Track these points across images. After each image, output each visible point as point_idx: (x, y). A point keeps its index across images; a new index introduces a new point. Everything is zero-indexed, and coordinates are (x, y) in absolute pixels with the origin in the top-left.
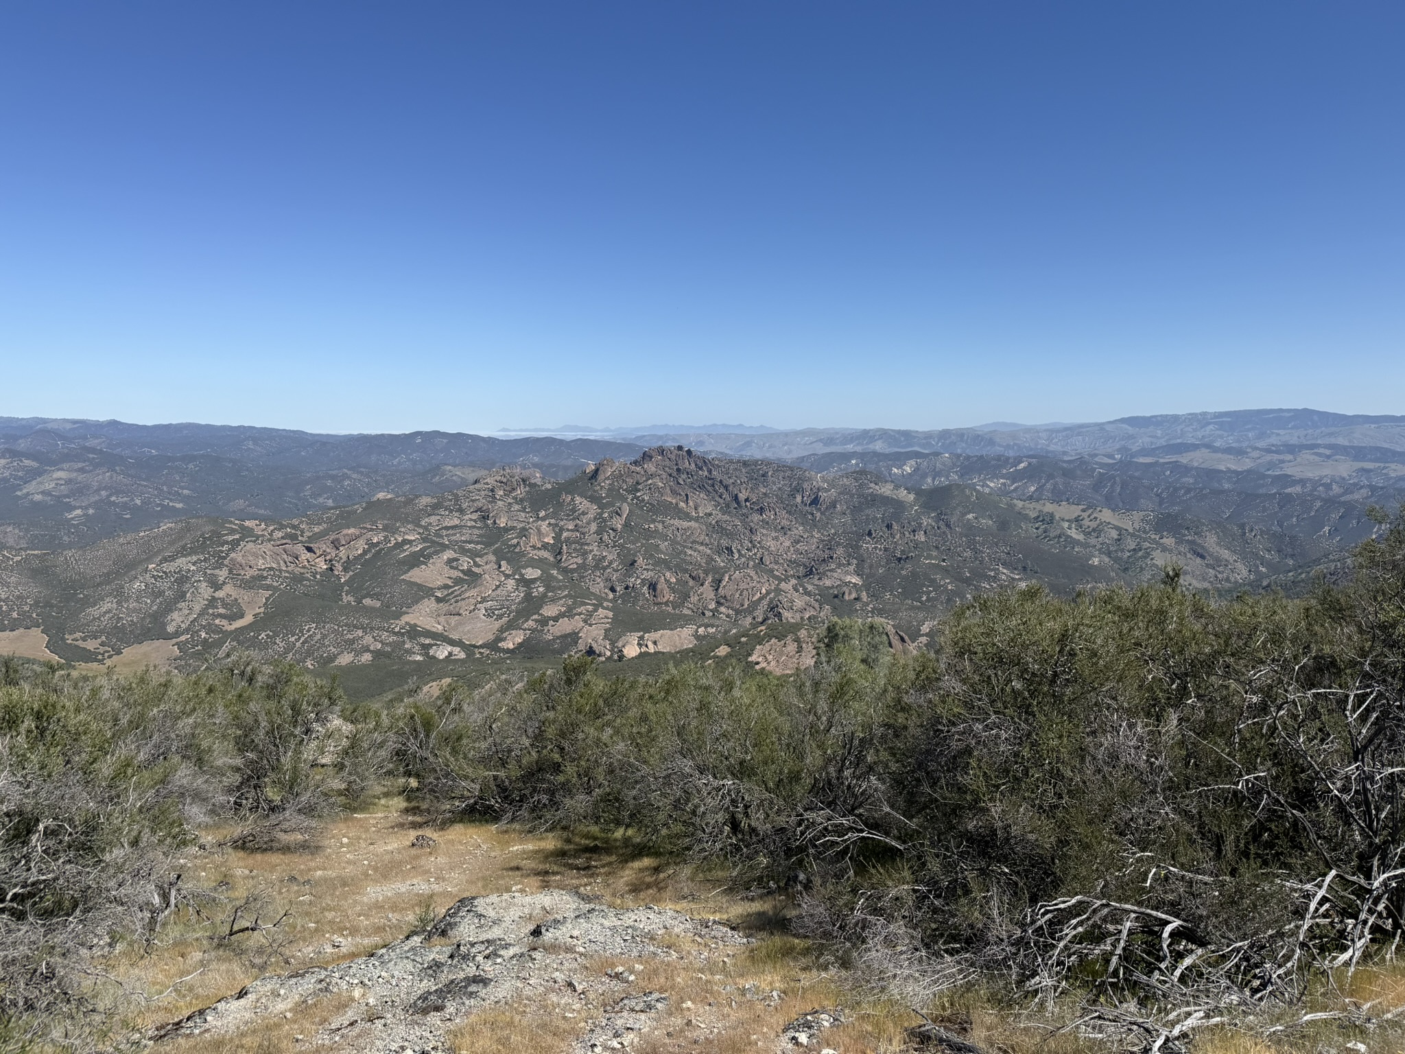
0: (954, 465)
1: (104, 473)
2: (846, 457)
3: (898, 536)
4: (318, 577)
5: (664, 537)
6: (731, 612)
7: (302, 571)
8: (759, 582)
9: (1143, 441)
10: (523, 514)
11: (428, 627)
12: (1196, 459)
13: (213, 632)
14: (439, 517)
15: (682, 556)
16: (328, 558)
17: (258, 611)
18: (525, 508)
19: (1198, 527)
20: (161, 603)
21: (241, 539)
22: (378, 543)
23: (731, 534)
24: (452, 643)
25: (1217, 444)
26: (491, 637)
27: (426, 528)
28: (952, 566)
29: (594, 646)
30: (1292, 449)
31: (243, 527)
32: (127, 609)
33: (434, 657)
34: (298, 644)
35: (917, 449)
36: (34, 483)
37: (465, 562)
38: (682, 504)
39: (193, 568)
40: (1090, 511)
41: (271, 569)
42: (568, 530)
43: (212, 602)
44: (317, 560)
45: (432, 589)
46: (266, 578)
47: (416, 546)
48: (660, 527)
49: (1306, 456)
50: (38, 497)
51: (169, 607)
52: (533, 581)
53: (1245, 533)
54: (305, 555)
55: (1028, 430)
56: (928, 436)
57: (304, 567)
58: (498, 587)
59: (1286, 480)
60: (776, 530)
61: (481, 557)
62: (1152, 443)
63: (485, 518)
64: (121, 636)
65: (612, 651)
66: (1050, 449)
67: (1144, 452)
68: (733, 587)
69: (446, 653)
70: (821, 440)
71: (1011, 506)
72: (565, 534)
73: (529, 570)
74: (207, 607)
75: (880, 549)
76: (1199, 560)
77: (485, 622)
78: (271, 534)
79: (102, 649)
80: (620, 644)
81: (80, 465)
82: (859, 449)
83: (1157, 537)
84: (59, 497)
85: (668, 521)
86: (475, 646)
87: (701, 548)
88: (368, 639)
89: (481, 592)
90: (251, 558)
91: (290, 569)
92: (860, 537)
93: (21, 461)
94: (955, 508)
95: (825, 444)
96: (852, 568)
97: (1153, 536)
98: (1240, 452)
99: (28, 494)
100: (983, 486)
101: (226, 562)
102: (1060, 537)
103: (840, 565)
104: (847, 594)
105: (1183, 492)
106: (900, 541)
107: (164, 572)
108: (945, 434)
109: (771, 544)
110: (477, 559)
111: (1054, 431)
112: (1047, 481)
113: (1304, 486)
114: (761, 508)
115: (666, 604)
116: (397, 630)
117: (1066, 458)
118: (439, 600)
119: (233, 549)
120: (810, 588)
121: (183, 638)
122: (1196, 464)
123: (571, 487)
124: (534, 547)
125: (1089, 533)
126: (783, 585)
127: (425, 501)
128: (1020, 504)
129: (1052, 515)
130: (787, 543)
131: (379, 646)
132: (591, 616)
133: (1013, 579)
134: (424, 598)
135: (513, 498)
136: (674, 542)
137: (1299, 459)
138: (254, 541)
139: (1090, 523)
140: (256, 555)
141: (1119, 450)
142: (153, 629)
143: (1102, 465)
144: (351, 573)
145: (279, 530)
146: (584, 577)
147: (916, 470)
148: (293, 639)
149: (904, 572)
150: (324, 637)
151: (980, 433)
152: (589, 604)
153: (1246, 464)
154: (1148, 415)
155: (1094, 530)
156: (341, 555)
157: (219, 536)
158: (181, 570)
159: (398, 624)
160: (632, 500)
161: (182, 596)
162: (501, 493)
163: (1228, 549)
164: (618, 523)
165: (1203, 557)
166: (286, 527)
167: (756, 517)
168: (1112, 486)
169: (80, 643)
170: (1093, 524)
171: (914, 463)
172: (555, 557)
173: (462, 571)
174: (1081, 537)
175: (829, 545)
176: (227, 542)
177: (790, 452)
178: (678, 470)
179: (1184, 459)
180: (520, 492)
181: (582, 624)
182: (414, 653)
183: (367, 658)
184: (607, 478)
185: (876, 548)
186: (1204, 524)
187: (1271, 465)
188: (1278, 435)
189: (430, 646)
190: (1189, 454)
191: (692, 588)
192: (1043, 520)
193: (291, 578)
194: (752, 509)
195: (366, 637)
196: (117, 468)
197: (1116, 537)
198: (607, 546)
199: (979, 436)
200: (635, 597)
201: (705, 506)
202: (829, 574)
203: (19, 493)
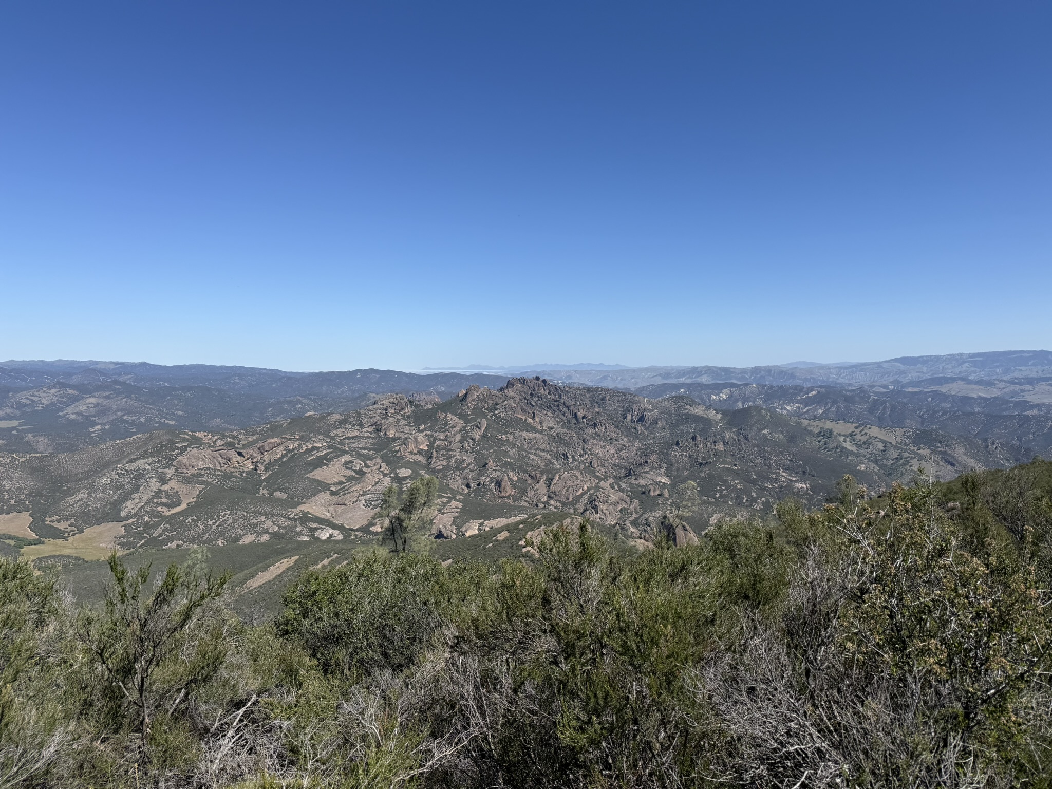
0: (760, 393)
1: (122, 399)
2: (677, 387)
3: (701, 446)
4: (244, 475)
5: (513, 445)
6: (558, 504)
7: (233, 470)
8: (582, 481)
9: (912, 375)
10: (408, 428)
11: (318, 515)
12: (954, 389)
13: (154, 517)
14: (344, 430)
15: (526, 460)
16: (254, 460)
17: (191, 500)
18: (410, 423)
19: (948, 441)
20: (121, 493)
21: (189, 446)
22: (293, 449)
23: (568, 443)
24: (334, 527)
25: (972, 378)
26: (366, 523)
27: (333, 438)
28: (742, 470)
29: (443, 530)
30: (1030, 381)
31: (193, 437)
32: (94, 498)
33: (318, 538)
34: (214, 527)
35: (734, 381)
36: (73, 406)
37: (358, 464)
38: (530, 420)
39: (148, 467)
40: (861, 428)
41: (208, 468)
42: (440, 440)
43: (158, 493)
44: (245, 462)
45: (329, 484)
46: (203, 475)
47: (322, 451)
48: (511, 437)
49: (1043, 386)
50: (73, 417)
51: (126, 497)
52: (405, 478)
53: (988, 446)
54: (236, 458)
55: (822, 367)
56: (743, 371)
57: (234, 467)
58: (377, 483)
59: (1026, 405)
60: (605, 440)
61: (371, 460)
62: (919, 377)
63: (378, 430)
64: (87, 519)
65: (457, 534)
66: (838, 381)
67: (911, 384)
68: (561, 484)
69: (328, 535)
70: (660, 375)
71: (799, 424)
72: (437, 443)
73: (403, 470)
74: (153, 497)
75: (686, 456)
76: (949, 467)
77: (364, 510)
78: (214, 443)
79: (69, 529)
80: (464, 529)
81: (107, 393)
82: (689, 381)
83: (916, 449)
84: (87, 416)
85: (518, 433)
86: (352, 530)
87: (543, 454)
88: (269, 524)
89: (363, 487)
90: (193, 460)
91: (223, 469)
92: (670, 446)
93: (66, 390)
94: (753, 425)
95: (664, 378)
96: (663, 470)
97: (912, 448)
98: (989, 384)
99: (67, 414)
100: (781, 409)
101: (174, 463)
102: (837, 448)
103: (653, 468)
104: (652, 491)
105: (940, 414)
106: (702, 449)
107: (126, 471)
108: (756, 370)
109: (599, 451)
110: (368, 462)
111: (841, 368)
112: (832, 405)
113: (1039, 410)
114: (595, 424)
115: (508, 497)
116: (292, 516)
117: (850, 388)
118: (333, 493)
119: (181, 454)
120: (623, 485)
121: (130, 521)
122: (953, 393)
123: (445, 407)
124: (411, 453)
125: (861, 445)
126: (602, 484)
127: (335, 417)
128: (806, 422)
129: (831, 431)
130: (613, 451)
131: (276, 529)
132: (445, 506)
133: (791, 481)
134: (321, 491)
135: (402, 415)
136: (520, 449)
137: (1036, 389)
138: (198, 448)
139: (861, 438)
140: (198, 458)
141: (892, 383)
142: (111, 514)
143: (876, 393)
144: (270, 472)
145: (222, 439)
146: (446, 476)
147: (731, 396)
148: (210, 523)
149: (702, 475)
150: (235, 521)
151: (784, 369)
152: (445, 497)
153: (994, 393)
154: (916, 356)
155: (864, 443)
156: (265, 458)
157: (173, 443)
158: (139, 469)
159: (294, 512)
160: (491, 417)
161: (136, 489)
162: (393, 411)
163: (974, 458)
164: (477, 435)
165: (952, 465)
166: (227, 437)
167: (591, 431)
168: (884, 409)
169: (56, 525)
170: (864, 439)
171: (728, 391)
172: (427, 461)
173: (355, 471)
174: (854, 449)
175: (645, 453)
176: (177, 448)
177: (636, 383)
178: (532, 394)
179: (943, 389)
180: (408, 410)
181: (436, 512)
182: (303, 535)
183: (265, 538)
184: (474, 400)
185: (682, 455)
186: (953, 439)
187: (1014, 394)
188: (1021, 370)
189: (316, 529)
190: (948, 385)
191: (530, 485)
192: (824, 435)
193: (222, 475)
194: (587, 424)
195: (267, 522)
196: (133, 395)
197: (882, 448)
198: (467, 452)
199: (783, 371)
200: (484, 492)
201: (549, 421)
202: (643, 475)
203: (61, 414)
